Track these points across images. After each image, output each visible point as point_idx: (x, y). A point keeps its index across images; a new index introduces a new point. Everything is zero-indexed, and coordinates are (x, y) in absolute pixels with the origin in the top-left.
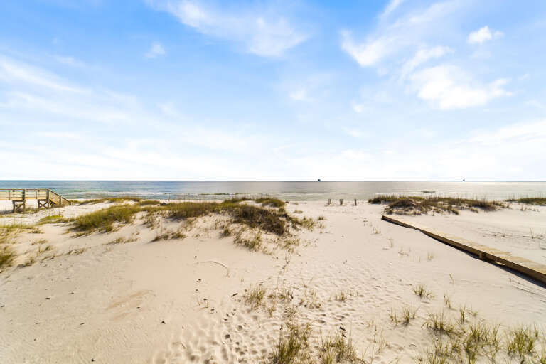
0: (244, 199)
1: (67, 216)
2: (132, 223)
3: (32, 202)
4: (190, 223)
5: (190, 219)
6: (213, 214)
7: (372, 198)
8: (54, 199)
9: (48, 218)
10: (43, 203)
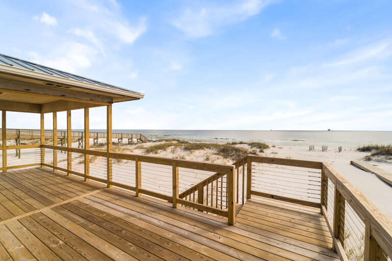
0: (241, 143)
1: (145, 146)
2: (166, 151)
3: (135, 140)
4: (191, 153)
5: (192, 150)
6: (206, 149)
7: (361, 146)
8: (143, 139)
9: (138, 147)
10: (139, 140)
